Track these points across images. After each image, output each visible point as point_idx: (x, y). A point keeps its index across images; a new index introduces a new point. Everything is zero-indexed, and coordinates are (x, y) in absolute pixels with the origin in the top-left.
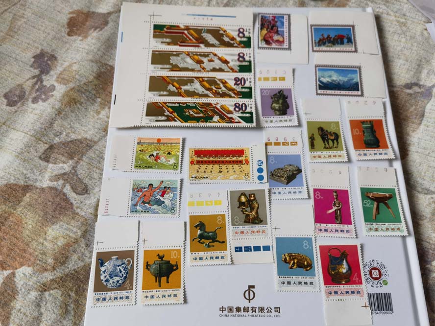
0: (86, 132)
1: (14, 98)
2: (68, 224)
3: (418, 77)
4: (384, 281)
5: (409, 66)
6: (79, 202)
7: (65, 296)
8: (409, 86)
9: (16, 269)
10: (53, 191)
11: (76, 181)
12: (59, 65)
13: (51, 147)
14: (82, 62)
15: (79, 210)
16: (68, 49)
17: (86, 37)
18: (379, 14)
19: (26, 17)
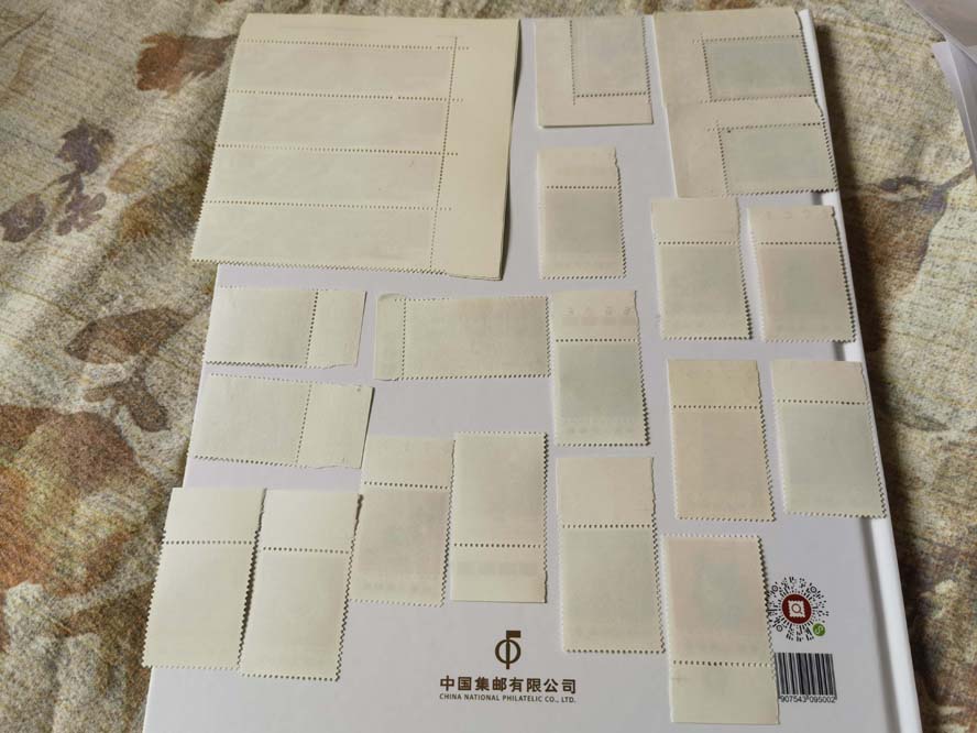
0: (168, 294)
1: (21, 224)
2: (121, 493)
3: (916, 166)
4: (816, 627)
5: (894, 141)
6: (147, 446)
7: (109, 649)
8: (892, 185)
9: (9, 587)
10: (91, 423)
11: (143, 401)
12: (117, 152)
13: (92, 327)
14: (166, 143)
15: (145, 464)
16: (137, 117)
17: (176, 91)
18: (828, 24)
19: (51, 50)
